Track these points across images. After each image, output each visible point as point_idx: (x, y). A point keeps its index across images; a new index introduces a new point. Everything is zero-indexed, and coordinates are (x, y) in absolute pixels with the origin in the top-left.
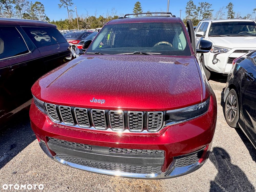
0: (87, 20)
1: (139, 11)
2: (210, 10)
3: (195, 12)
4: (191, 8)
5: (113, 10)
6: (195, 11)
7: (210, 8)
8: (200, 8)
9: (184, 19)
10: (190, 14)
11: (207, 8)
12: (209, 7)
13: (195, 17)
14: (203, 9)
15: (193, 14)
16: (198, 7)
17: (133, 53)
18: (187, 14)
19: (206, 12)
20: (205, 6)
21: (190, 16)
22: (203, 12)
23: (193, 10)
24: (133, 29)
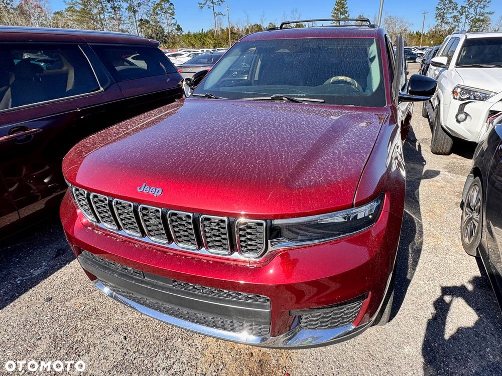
0: (247, 30)
1: (343, 15)
2: (487, 13)
3: (454, 17)
4: (447, 8)
5: (295, 13)
6: (455, 13)
7: (486, 8)
8: (465, 7)
9: (431, 30)
10: (443, 19)
11: (481, 7)
12: (484, 6)
13: (453, 26)
14: (472, 10)
15: (451, 20)
16: (462, 7)
17: (270, 98)
18: (438, 19)
19: (477, 17)
20: (477, 3)
21: (443, 24)
22: (470, 16)
23: (451, 11)
24: (281, 51)
